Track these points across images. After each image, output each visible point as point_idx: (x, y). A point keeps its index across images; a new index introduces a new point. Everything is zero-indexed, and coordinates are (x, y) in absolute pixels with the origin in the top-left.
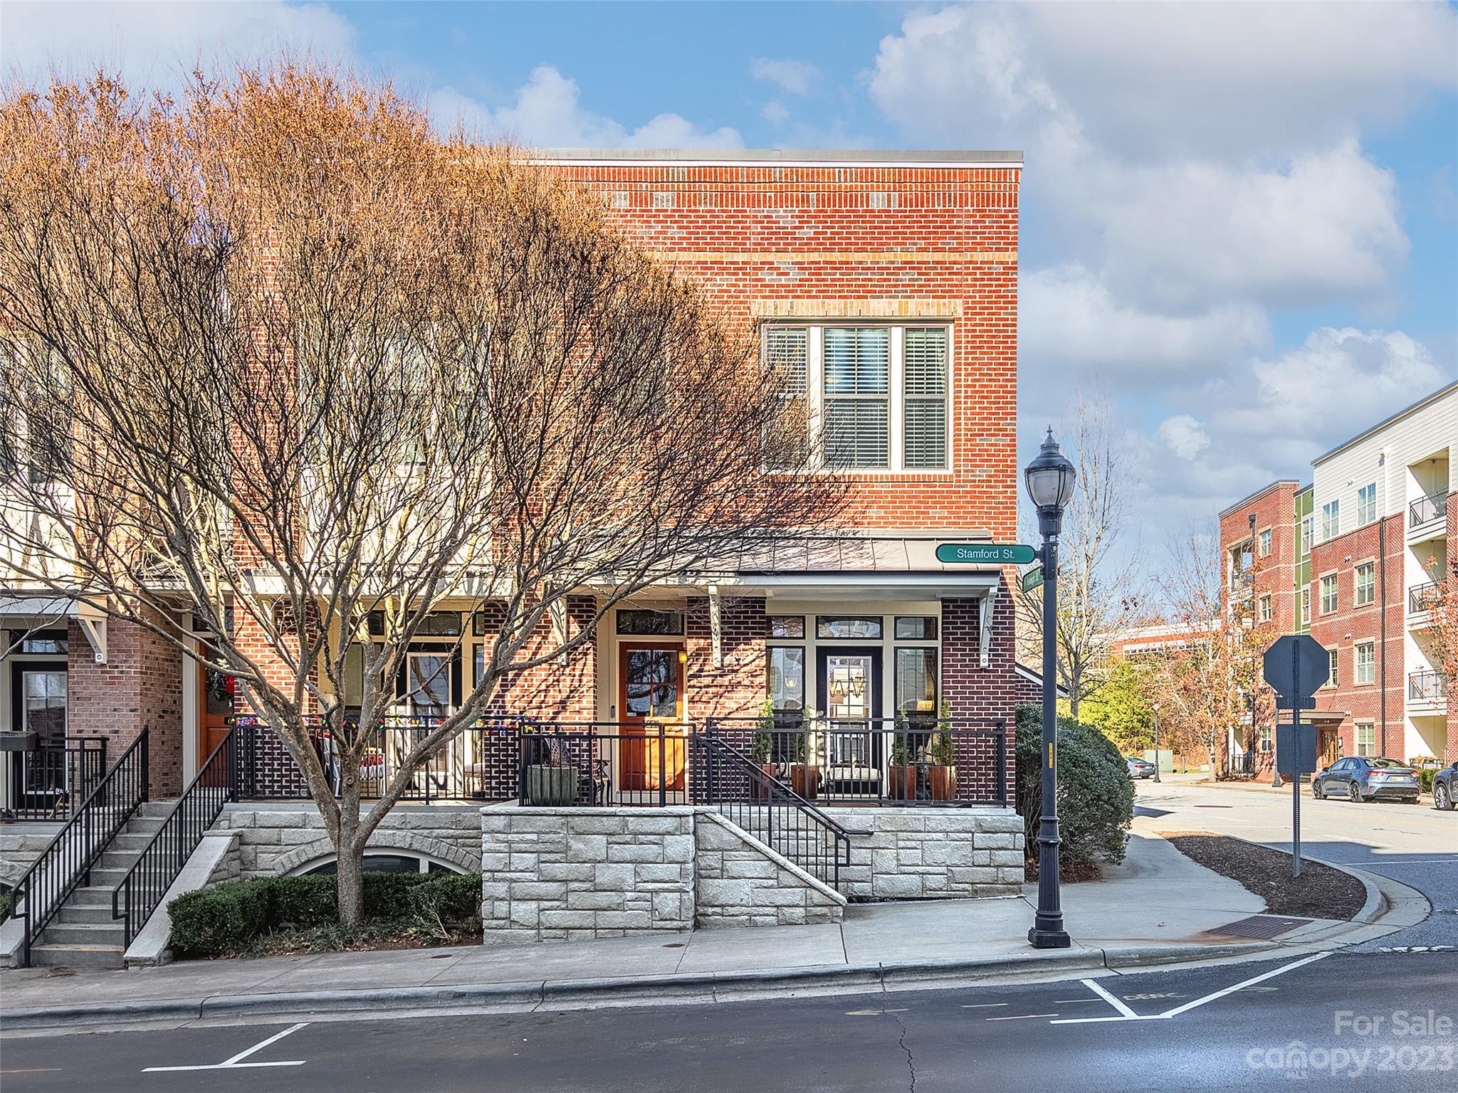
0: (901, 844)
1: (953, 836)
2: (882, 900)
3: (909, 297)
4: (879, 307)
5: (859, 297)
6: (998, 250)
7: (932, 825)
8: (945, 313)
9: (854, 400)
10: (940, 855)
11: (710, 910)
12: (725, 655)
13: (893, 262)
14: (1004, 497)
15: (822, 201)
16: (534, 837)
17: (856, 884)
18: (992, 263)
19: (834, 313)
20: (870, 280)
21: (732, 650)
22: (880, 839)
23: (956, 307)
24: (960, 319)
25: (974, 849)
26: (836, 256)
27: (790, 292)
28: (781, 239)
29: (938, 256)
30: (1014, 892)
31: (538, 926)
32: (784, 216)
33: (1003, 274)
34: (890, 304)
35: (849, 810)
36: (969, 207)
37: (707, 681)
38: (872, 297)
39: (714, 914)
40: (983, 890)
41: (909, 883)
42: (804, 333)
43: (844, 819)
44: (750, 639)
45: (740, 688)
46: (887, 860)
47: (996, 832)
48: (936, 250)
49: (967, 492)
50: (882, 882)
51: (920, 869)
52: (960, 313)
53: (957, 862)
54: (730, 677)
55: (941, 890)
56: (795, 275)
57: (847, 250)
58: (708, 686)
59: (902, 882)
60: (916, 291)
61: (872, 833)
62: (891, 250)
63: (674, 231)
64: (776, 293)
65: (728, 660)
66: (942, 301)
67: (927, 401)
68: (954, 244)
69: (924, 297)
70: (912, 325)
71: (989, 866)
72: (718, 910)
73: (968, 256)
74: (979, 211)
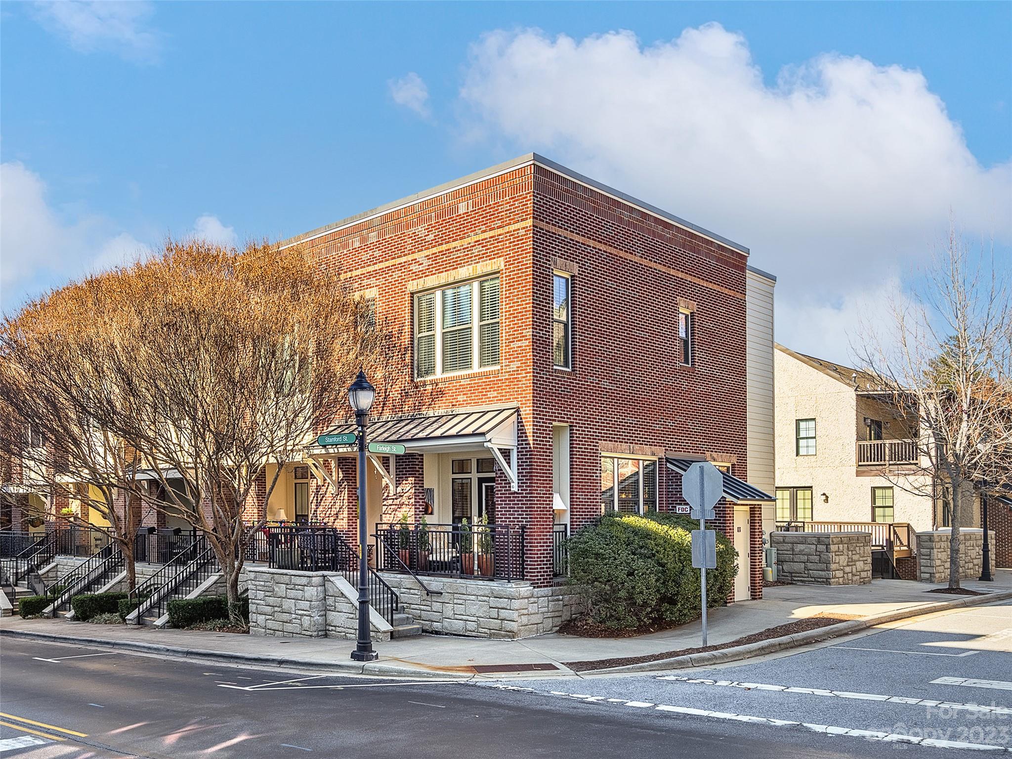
0: (455, 601)
1: (480, 598)
2: (446, 634)
3: (477, 263)
4: (463, 272)
5: (454, 269)
6: (522, 220)
7: (469, 590)
8: (495, 268)
9: (456, 331)
10: (473, 610)
11: (331, 628)
12: (397, 487)
13: (470, 243)
14: (526, 380)
15: (437, 217)
16: (262, 583)
17: (435, 623)
18: (519, 229)
19: (443, 282)
20: (459, 257)
21: (400, 484)
22: (446, 597)
23: (499, 264)
24: (502, 270)
25: (490, 607)
26: (444, 247)
27: (423, 274)
28: (420, 244)
29: (492, 233)
30: (510, 637)
31: (265, 628)
32: (421, 230)
33: (525, 235)
34: (468, 269)
35: (433, 578)
36: (508, 198)
37: (390, 502)
38: (460, 267)
39: (332, 630)
40: (494, 634)
41: (458, 625)
42: (432, 296)
43: (430, 584)
44: (407, 477)
45: (404, 506)
46: (448, 610)
47: (500, 598)
48: (491, 230)
49: (506, 379)
50: (446, 622)
51: (464, 617)
52: (503, 267)
53: (481, 615)
54: (399, 500)
55: (474, 631)
56: (426, 263)
57: (448, 242)
58: (391, 505)
59: (456, 624)
60: (481, 257)
61: (442, 593)
62: (469, 236)
63: (377, 253)
64: (418, 276)
65: (399, 489)
66: (493, 261)
67: (492, 324)
68: (499, 223)
69: (485, 261)
70: (483, 278)
71: (497, 619)
72: (333, 628)
73: (507, 229)
74: (512, 198)
